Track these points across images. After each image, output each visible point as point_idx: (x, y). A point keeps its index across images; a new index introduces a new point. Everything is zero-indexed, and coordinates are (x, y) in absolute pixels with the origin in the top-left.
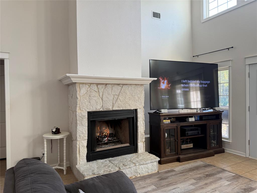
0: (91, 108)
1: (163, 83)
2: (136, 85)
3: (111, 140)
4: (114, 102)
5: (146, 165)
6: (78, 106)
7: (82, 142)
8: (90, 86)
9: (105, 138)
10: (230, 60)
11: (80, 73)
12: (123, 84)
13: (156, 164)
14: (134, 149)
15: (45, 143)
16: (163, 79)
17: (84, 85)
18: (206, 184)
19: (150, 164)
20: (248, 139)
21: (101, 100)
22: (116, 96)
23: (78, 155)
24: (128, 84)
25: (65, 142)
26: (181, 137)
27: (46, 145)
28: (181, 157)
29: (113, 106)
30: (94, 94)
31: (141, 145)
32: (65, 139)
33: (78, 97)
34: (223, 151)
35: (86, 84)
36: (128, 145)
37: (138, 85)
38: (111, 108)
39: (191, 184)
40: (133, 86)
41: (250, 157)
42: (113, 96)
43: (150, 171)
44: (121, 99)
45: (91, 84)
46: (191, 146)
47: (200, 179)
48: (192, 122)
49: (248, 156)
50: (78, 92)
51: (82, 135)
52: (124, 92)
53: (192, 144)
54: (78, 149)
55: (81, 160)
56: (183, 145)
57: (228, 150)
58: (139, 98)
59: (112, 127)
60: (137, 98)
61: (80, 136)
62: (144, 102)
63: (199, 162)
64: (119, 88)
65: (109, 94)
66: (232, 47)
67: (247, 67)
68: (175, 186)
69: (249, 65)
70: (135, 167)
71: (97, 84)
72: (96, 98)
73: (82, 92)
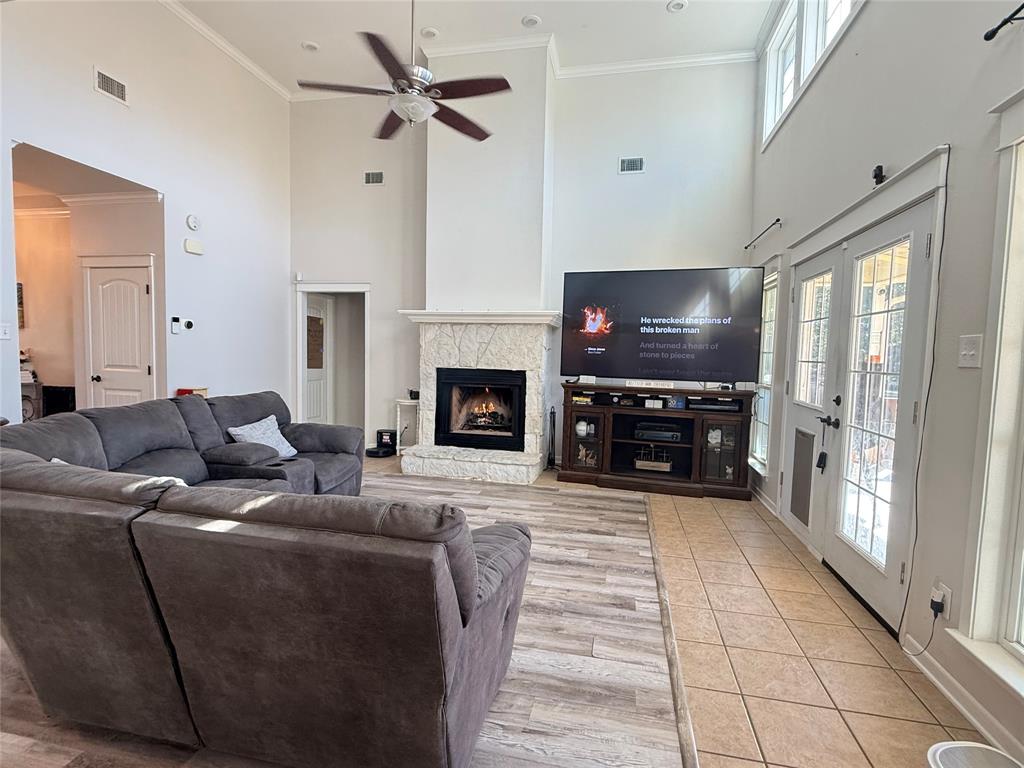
0: (442, 362)
1: (594, 320)
2: (525, 324)
3: (491, 423)
4: (480, 356)
6: (422, 358)
7: (426, 413)
8: (440, 328)
10: (776, 256)
11: (429, 309)
12: (498, 324)
14: (517, 444)
15: (398, 409)
16: (595, 311)
17: (432, 326)
21: (457, 352)
22: (484, 345)
23: (420, 432)
24: (508, 324)
29: (478, 362)
30: (445, 340)
31: (532, 439)
33: (422, 344)
35: (434, 324)
36: (510, 434)
37: (530, 324)
38: (473, 366)
40: (518, 327)
42: (478, 346)
44: (493, 350)
45: (442, 323)
46: (666, 467)
48: (653, 410)
50: (422, 337)
51: (427, 402)
52: (500, 338)
53: (669, 465)
55: (425, 438)
56: (642, 460)
58: (530, 350)
59: (506, 403)
60: (526, 350)
64: (491, 330)
65: (470, 341)
66: (778, 220)
71: (453, 324)
72: (448, 348)
73: (428, 336)
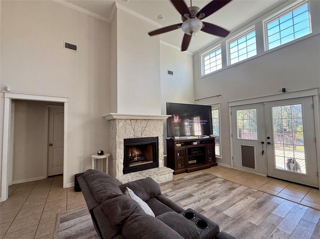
0: (126, 136)
1: (176, 118)
2: (157, 120)
3: (140, 159)
4: (142, 132)
5: (165, 175)
6: (117, 135)
7: (119, 160)
8: (125, 121)
9: (135, 157)
10: (219, 104)
11: (119, 113)
12: (148, 120)
13: (172, 174)
14: (156, 165)
15: (93, 161)
16: (176, 116)
17: (122, 120)
18: (205, 186)
19: (168, 174)
20: (232, 155)
21: (133, 131)
22: (143, 128)
23: (117, 170)
24: (152, 120)
25: (107, 160)
26: (188, 155)
27: (93, 163)
28: (189, 169)
29: (141, 135)
30: (128, 126)
31: (161, 162)
32: (107, 159)
33: (118, 129)
34: (216, 165)
35: (123, 119)
37: (159, 120)
38: (140, 137)
39: (195, 187)
40: (155, 121)
41: (234, 168)
42: (141, 128)
43: (167, 179)
44: (147, 129)
45: (126, 119)
46: (195, 161)
47: (201, 183)
48: (195, 145)
49: (232, 167)
50: (117, 125)
51: (120, 156)
52: (149, 125)
53: (196, 160)
54: (117, 165)
55: (119, 173)
56: (189, 161)
57: (220, 164)
60: (158, 129)
61: (118, 156)
62: (163, 132)
63: (200, 173)
64: (146, 122)
65: (138, 127)
66: (220, 95)
67: (230, 108)
68: (185, 189)
69: (231, 107)
70: (157, 177)
71: (131, 120)
72: (129, 130)
73: (120, 125)
